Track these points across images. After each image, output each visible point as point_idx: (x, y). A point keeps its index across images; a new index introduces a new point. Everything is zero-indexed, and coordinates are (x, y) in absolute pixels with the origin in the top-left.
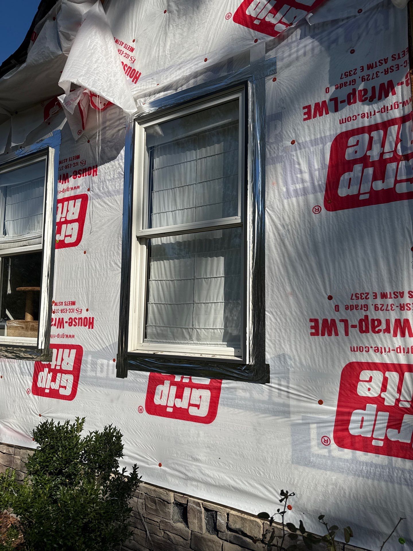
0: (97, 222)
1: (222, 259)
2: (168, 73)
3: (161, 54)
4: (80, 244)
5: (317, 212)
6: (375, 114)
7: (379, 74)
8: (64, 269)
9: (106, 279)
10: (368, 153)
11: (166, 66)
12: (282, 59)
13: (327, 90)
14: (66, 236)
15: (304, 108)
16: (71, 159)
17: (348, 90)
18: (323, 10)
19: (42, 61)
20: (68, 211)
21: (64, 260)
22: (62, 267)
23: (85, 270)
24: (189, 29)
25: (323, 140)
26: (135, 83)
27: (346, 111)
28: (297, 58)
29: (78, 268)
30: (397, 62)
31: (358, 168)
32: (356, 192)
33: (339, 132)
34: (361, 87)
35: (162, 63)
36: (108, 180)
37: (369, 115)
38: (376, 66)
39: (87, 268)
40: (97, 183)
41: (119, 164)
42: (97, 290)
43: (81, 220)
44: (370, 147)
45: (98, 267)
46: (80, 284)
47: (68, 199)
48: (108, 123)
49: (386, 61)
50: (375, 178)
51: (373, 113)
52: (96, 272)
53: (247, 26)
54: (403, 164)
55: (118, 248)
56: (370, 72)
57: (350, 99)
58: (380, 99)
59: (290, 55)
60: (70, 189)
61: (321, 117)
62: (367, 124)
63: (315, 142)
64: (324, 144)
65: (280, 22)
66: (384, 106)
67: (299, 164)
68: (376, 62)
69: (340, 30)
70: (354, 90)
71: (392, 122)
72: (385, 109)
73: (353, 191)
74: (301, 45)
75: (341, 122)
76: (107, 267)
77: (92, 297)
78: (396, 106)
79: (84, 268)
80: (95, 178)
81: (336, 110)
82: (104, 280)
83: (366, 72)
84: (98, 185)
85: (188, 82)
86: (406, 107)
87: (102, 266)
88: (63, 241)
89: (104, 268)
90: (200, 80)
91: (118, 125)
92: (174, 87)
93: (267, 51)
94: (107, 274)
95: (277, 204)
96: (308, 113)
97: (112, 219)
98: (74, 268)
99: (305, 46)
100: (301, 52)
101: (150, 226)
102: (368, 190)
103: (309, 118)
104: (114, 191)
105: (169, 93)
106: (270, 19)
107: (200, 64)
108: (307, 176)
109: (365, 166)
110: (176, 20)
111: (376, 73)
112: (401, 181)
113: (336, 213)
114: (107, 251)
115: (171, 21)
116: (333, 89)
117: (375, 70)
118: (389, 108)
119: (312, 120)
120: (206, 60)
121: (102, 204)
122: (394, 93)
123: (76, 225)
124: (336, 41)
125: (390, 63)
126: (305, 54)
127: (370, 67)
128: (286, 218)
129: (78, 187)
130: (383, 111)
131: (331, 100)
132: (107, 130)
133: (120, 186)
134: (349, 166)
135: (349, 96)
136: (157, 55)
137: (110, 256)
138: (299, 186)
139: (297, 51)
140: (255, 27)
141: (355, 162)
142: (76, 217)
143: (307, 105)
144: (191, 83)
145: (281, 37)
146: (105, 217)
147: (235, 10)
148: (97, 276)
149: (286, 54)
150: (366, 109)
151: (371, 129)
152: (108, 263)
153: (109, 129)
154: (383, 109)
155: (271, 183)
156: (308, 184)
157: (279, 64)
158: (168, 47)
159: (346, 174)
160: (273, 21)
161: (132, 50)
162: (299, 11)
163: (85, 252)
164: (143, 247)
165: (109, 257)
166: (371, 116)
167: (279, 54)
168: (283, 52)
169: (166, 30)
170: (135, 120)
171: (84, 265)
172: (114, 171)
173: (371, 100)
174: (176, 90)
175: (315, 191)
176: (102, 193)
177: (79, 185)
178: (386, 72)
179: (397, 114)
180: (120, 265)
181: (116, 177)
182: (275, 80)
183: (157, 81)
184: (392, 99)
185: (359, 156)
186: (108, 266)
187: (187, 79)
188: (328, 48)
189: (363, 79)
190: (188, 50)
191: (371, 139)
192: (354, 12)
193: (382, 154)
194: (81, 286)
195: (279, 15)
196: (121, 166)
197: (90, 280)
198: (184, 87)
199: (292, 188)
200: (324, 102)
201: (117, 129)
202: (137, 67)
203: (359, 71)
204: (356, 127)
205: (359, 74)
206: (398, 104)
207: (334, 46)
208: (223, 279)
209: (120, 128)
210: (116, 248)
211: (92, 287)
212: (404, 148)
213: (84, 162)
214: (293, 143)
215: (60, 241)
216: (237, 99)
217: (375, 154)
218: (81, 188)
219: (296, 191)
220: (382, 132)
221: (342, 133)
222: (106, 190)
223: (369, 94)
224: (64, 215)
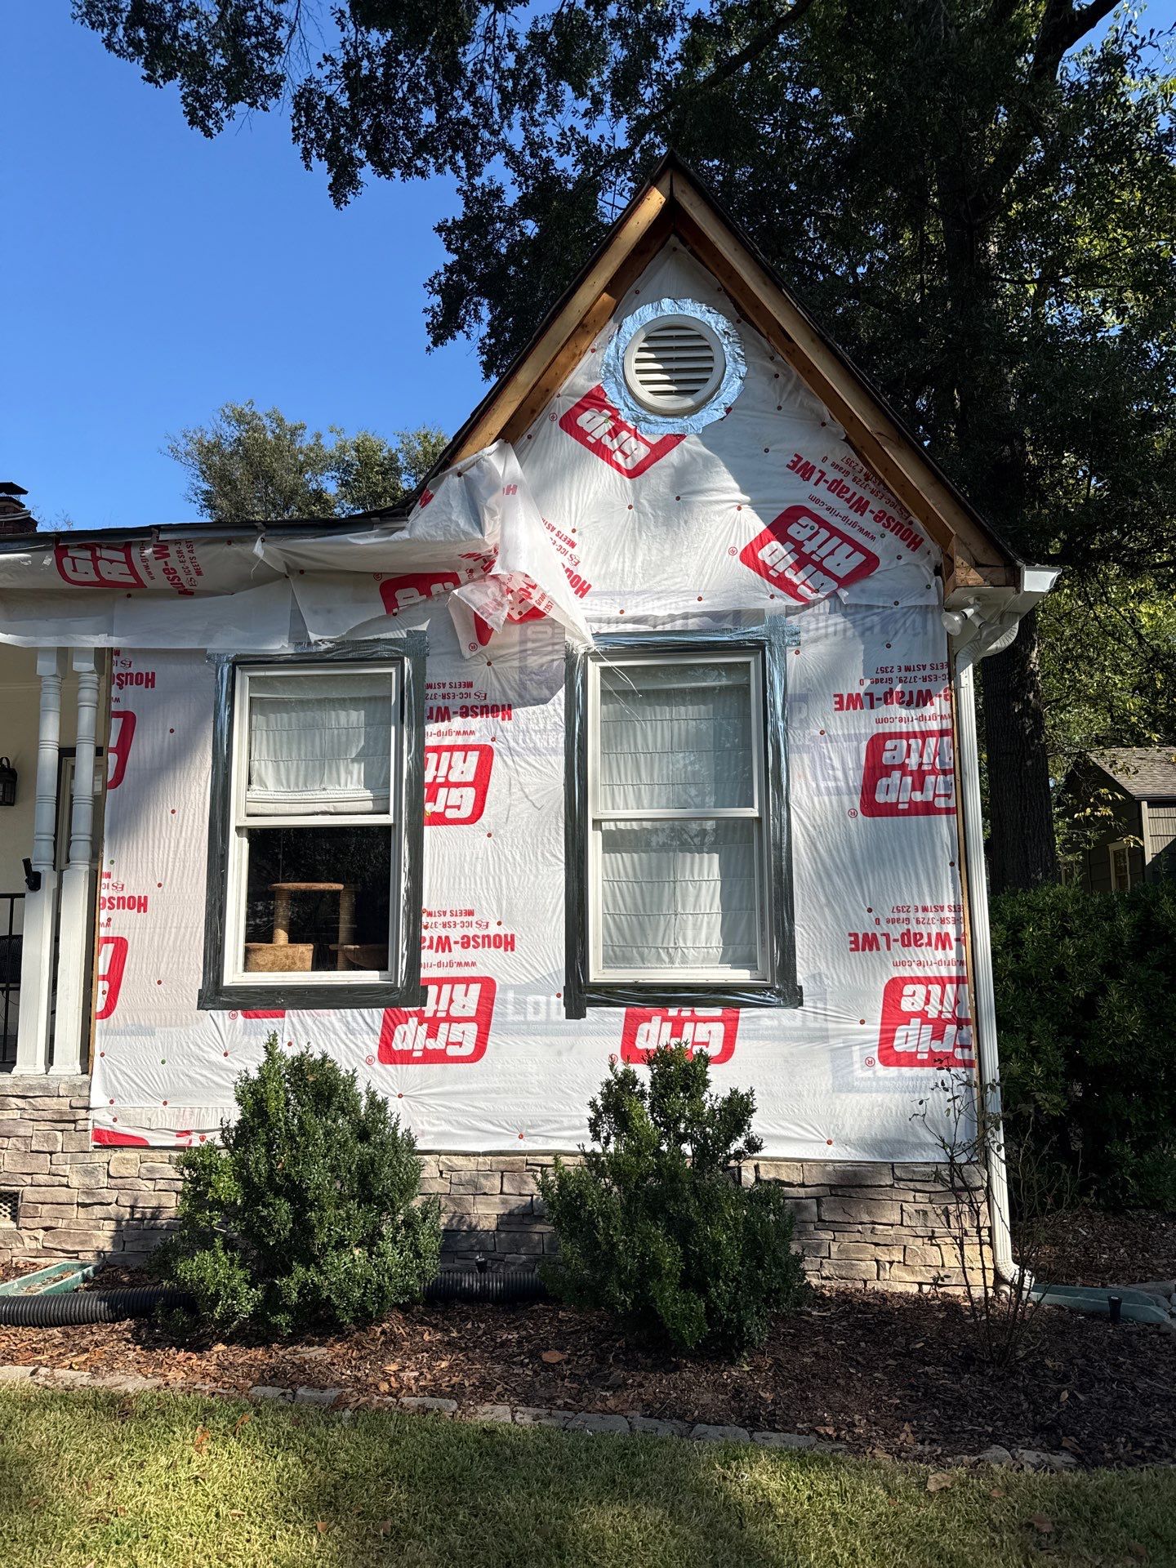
1: (716, 857)
2: (639, 599)
3: (627, 569)
4: (478, 821)
5: (853, 816)
6: (912, 721)
7: (917, 680)
10: (907, 761)
11: (636, 588)
12: (808, 631)
13: (861, 682)
14: (447, 807)
15: (835, 696)
16: (453, 685)
17: (885, 688)
18: (855, 588)
20: (450, 767)
21: (445, 845)
23: (491, 862)
24: (673, 548)
25: (858, 737)
26: (581, 597)
27: (882, 711)
28: (826, 636)
29: (476, 859)
30: (935, 672)
31: (896, 774)
32: (894, 800)
33: (875, 732)
34: (899, 688)
35: (630, 582)
36: (535, 731)
37: (907, 721)
38: (914, 670)
39: (496, 859)
40: (511, 732)
42: (519, 894)
43: (480, 784)
44: (908, 755)
46: (481, 884)
47: (450, 748)
48: (530, 645)
49: (924, 667)
50: (914, 789)
51: (911, 719)
52: (515, 867)
53: (760, 574)
54: (941, 780)
56: (908, 674)
57: (887, 698)
58: (918, 706)
59: (817, 629)
60: (454, 734)
61: (855, 711)
62: (904, 730)
63: (848, 738)
64: (859, 742)
65: (804, 584)
66: (922, 714)
67: (830, 759)
68: (913, 666)
69: (876, 619)
70: (891, 691)
72: (922, 718)
73: (892, 798)
74: (830, 622)
75: (878, 721)
76: (537, 859)
77: (509, 903)
78: (935, 717)
79: (490, 859)
80: (508, 724)
81: (872, 707)
83: (903, 674)
84: (514, 736)
85: (673, 621)
88: (442, 814)
89: (530, 860)
90: (692, 623)
91: (550, 653)
92: (651, 623)
93: (787, 615)
95: (804, 801)
96: (840, 703)
98: (468, 859)
99: (836, 624)
100: (831, 630)
101: (613, 807)
102: (907, 800)
103: (841, 709)
105: (643, 628)
106: (790, 576)
107: (691, 603)
108: (840, 774)
109: (904, 774)
110: (652, 528)
111: (914, 677)
112: (940, 795)
113: (874, 820)
114: (536, 835)
115: (644, 527)
116: (868, 682)
117: (912, 674)
118: (928, 718)
119: (845, 712)
120: (700, 599)
122: (932, 704)
123: (469, 792)
124: (871, 628)
125: (928, 672)
126: (835, 633)
127: (908, 669)
128: (817, 818)
129: (472, 732)
130: (921, 720)
131: (866, 694)
132: (529, 655)
134: (887, 770)
135: (886, 694)
136: (619, 568)
137: (543, 844)
138: (832, 784)
139: (826, 627)
140: (771, 580)
141: (894, 767)
143: (838, 693)
144: (679, 625)
147: (742, 549)
149: (813, 626)
150: (904, 713)
151: (909, 735)
152: (540, 853)
153: (533, 655)
155: (796, 776)
156: (842, 784)
157: (803, 637)
159: (884, 779)
160: (796, 581)
161: (572, 544)
162: (827, 578)
163: (489, 835)
165: (540, 845)
167: (804, 623)
168: (809, 623)
170: (587, 654)
171: (490, 854)
172: (545, 718)
173: (909, 704)
175: (850, 793)
176: (523, 749)
177: (473, 729)
178: (924, 679)
179: (935, 726)
182: (797, 652)
183: (620, 605)
184: (929, 710)
185: (897, 761)
186: (540, 858)
187: (672, 617)
188: (862, 634)
189: (901, 681)
190: (672, 578)
191: (909, 746)
192: (890, 604)
193: (921, 764)
194: (484, 886)
195: (802, 576)
197: (504, 879)
198: (668, 627)
199: (823, 785)
200: (858, 695)
201: (549, 658)
202: (583, 574)
203: (896, 669)
204: (893, 730)
205: (895, 674)
206: (937, 716)
207: (868, 633)
209: (555, 657)
212: (942, 763)
213: (483, 695)
214: (822, 733)
215: (433, 813)
216: (749, 663)
217: (913, 762)
219: (828, 789)
220: (920, 742)
221: (878, 735)
223: (907, 698)
224: (442, 773)
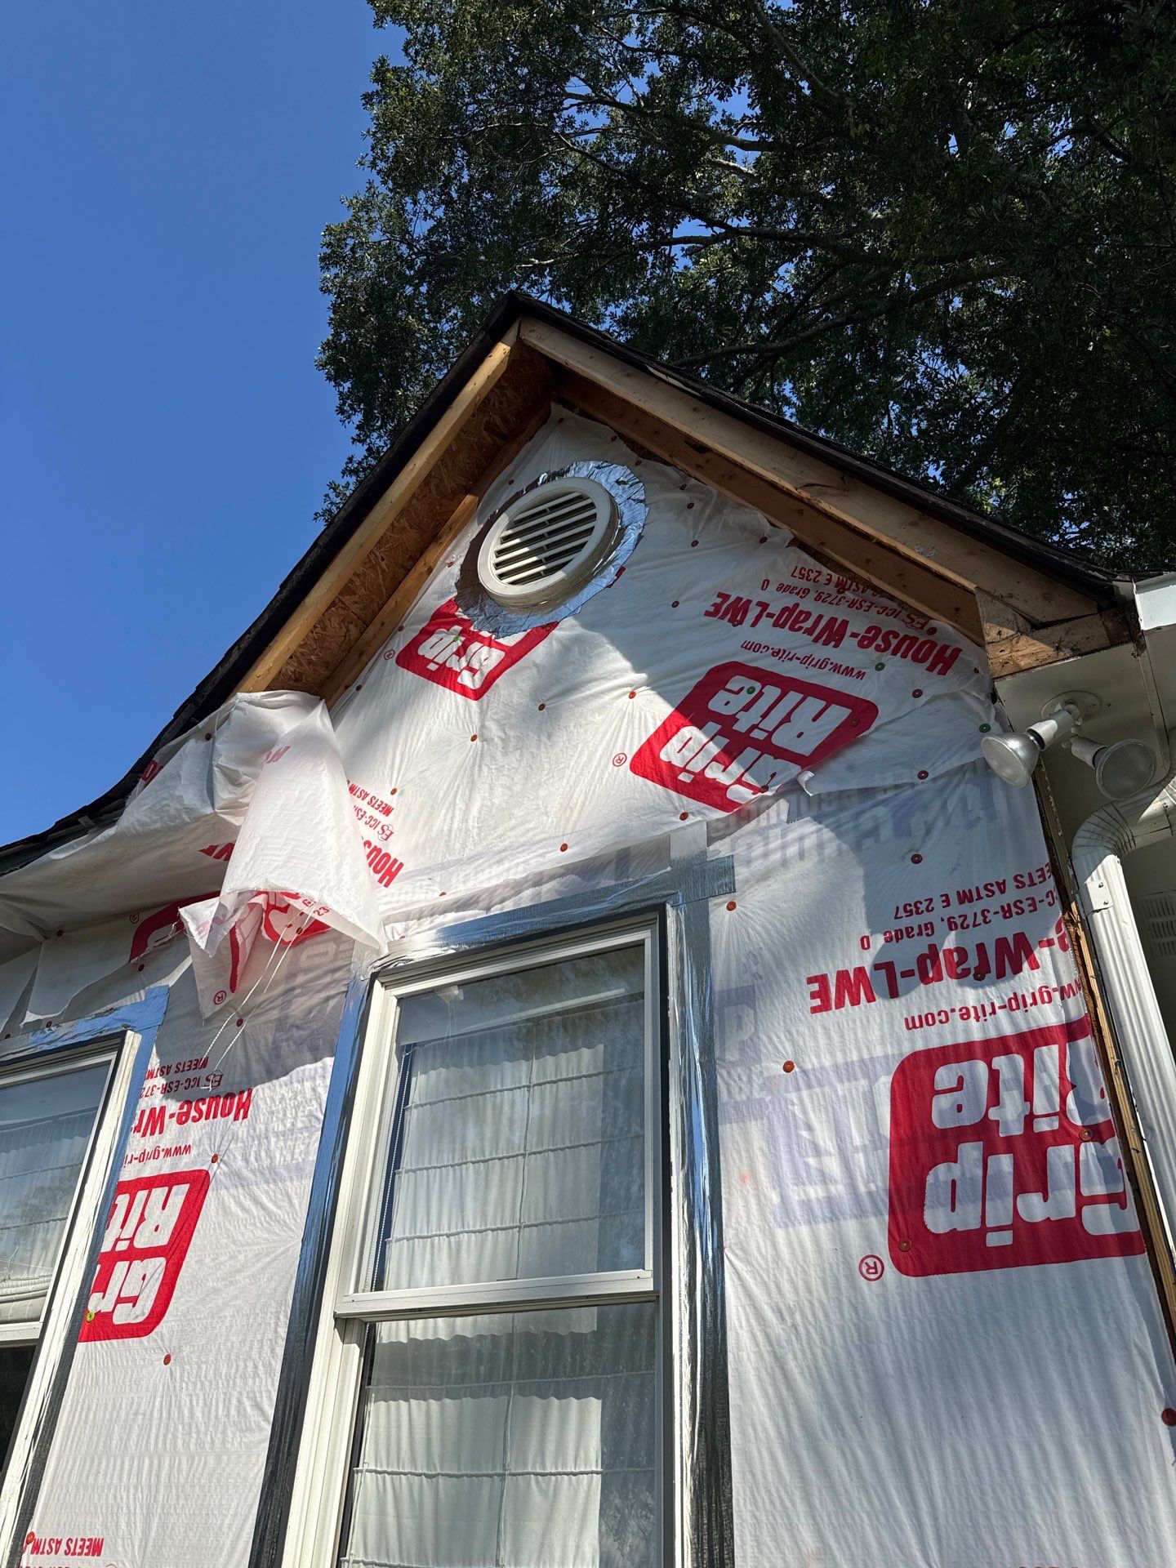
0: (222, 1259)
1: (595, 1405)
2: (469, 869)
3: (455, 826)
4: (156, 1330)
5: (873, 1277)
6: (994, 1012)
7: (990, 916)
8: (91, 1416)
9: (218, 1459)
10: (993, 1114)
11: (467, 853)
12: (749, 862)
13: (865, 943)
14: (120, 1300)
15: (811, 981)
16: (181, 1067)
17: (919, 945)
18: (836, 766)
19: (158, 825)
20: (142, 1219)
21: (97, 1383)
22: (86, 1406)
23: (155, 1422)
24: (527, 778)
25: (867, 1068)
26: (387, 885)
27: (919, 999)
28: (785, 863)
29: (136, 1414)
30: (1028, 892)
31: (970, 1151)
32: (974, 1224)
33: (907, 1050)
34: (950, 942)
35: (458, 846)
36: (277, 1135)
37: (980, 1014)
38: (980, 898)
39: (164, 1414)
40: (243, 1142)
41: (314, 1090)
42: (182, 1502)
43: (175, 1252)
44: (995, 1099)
45: (199, 1414)
46: (129, 1475)
47: (149, 1183)
48: (300, 979)
49: (1002, 887)
50: (1021, 1188)
51: (989, 1010)
52: (190, 1434)
53: (664, 784)
54: (1088, 1149)
55: (273, 1350)
56: (967, 909)
57: (927, 968)
58: (1001, 975)
59: (766, 855)
60: (162, 1154)
61: (856, 1007)
62: (977, 1036)
63: (846, 1072)
64: (872, 1080)
65: (739, 781)
66: (1015, 994)
67: (810, 1128)
68: (977, 888)
69: (881, 811)
70: (933, 948)
71: (1042, 1036)
72: (1016, 1003)
73: (966, 1218)
74: (791, 836)
75: (911, 1025)
76: (228, 1416)
77: (163, 1526)
78: (1045, 995)
79: (156, 1414)
80: (241, 1127)
81: (894, 993)
82: (211, 1462)
83: (955, 909)
84: (245, 1148)
85: (518, 893)
86: (1071, 1001)
87: (213, 1413)
88: (110, 1315)
89: (216, 1417)
90: (548, 892)
91: (327, 986)
92: (483, 904)
93: (711, 840)
94: (224, 1442)
95: (757, 1241)
96: (822, 994)
97: (268, 1254)
98: (123, 1414)
99: (801, 838)
100: (793, 850)
101: (379, 1284)
102: (1007, 1220)
103: (825, 1007)
104: (288, 1168)
105: (470, 915)
106: (715, 773)
107: (549, 856)
108: (833, 1166)
109: (989, 1150)
110: (499, 756)
111: (983, 912)
112: (1093, 1200)
113: (928, 1283)
114: (238, 1357)
115: (487, 759)
116: (878, 941)
117: (978, 906)
118: (1029, 1001)
119: (833, 1015)
120: (564, 848)
121: (248, 1203)
122: (1034, 965)
123: (158, 1265)
124: (874, 832)
125: (1012, 895)
126: (801, 855)
127: (965, 897)
128: (786, 1286)
129: (188, 1149)
130: (1014, 1006)
131: (877, 967)
132: (296, 996)
133: (307, 1153)
134: (945, 1145)
135: (921, 960)
136: (446, 828)
137: (244, 1377)
138: (816, 1192)
139: (784, 847)
140: (680, 788)
141: (961, 1134)
142: (163, 1239)
143: (815, 973)
144: (526, 898)
145: (743, 815)
146: (248, 1244)
147: (635, 750)
148: (192, 1447)
149: (758, 851)
150: (970, 996)
151: (991, 1048)
152: (234, 1401)
153: (302, 995)
154: (1013, 1002)
155: (735, 1175)
156: (839, 1189)
157: (741, 873)
158: (474, 812)
159: (941, 1168)
160: (724, 779)
161: (387, 811)
162: (781, 763)
163: (167, 1360)
164: (348, 1350)
165: (238, 1381)
166: (985, 1015)
167: (741, 850)
168: (750, 847)
169: (472, 775)
170: (374, 976)
171: (157, 1403)
172: (296, 1107)
173: (980, 975)
174: (488, 909)
175: (860, 1214)
176: (253, 1172)
177: (190, 1143)
178: (1006, 913)
179: (1049, 1015)
180: (271, 1412)
181: (299, 1125)
182: (731, 906)
183: (441, 884)
184: (1029, 980)
185: (968, 1119)
186: (233, 1412)
187: (517, 888)
188: (857, 847)
189: (952, 926)
190: (522, 824)
191: (994, 1075)
192: (909, 776)
193: (1030, 1119)
194: (133, 1480)
195: (735, 769)
196: (317, 1097)
197: (167, 1462)
198: (509, 906)
199: (795, 1195)
200: (860, 971)
201: (324, 995)
202: (394, 849)
203: (938, 903)
204: (949, 1041)
205: (940, 912)
206: (1049, 994)
207: (868, 843)
208: (597, 1479)
209: (333, 992)
210: (266, 1349)
211: (169, 1487)
212: (1085, 1108)
213: (218, 1078)
214: (788, 1067)
215: (98, 1314)
216: (640, 944)
217: (1009, 1115)
218: (194, 1152)
219: (807, 1204)
220: (1019, 1060)
221: (915, 1056)
222: (266, 1163)
223: (973, 962)
224: (128, 1232)
